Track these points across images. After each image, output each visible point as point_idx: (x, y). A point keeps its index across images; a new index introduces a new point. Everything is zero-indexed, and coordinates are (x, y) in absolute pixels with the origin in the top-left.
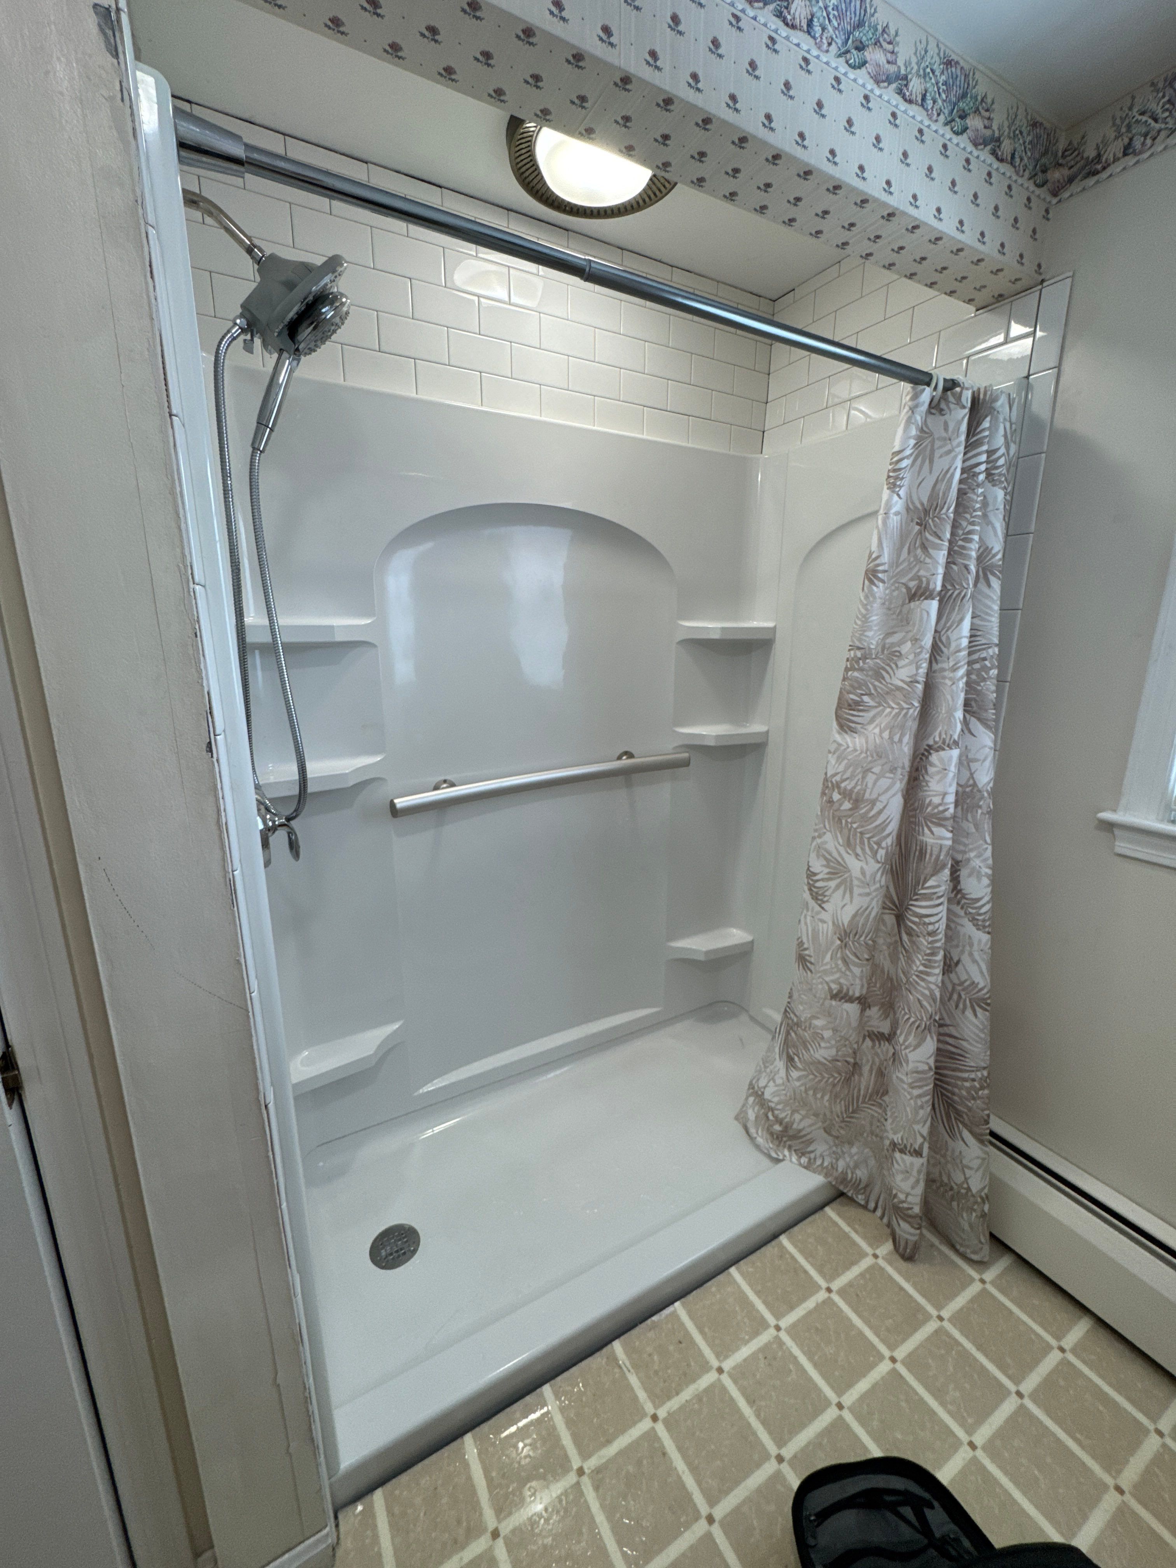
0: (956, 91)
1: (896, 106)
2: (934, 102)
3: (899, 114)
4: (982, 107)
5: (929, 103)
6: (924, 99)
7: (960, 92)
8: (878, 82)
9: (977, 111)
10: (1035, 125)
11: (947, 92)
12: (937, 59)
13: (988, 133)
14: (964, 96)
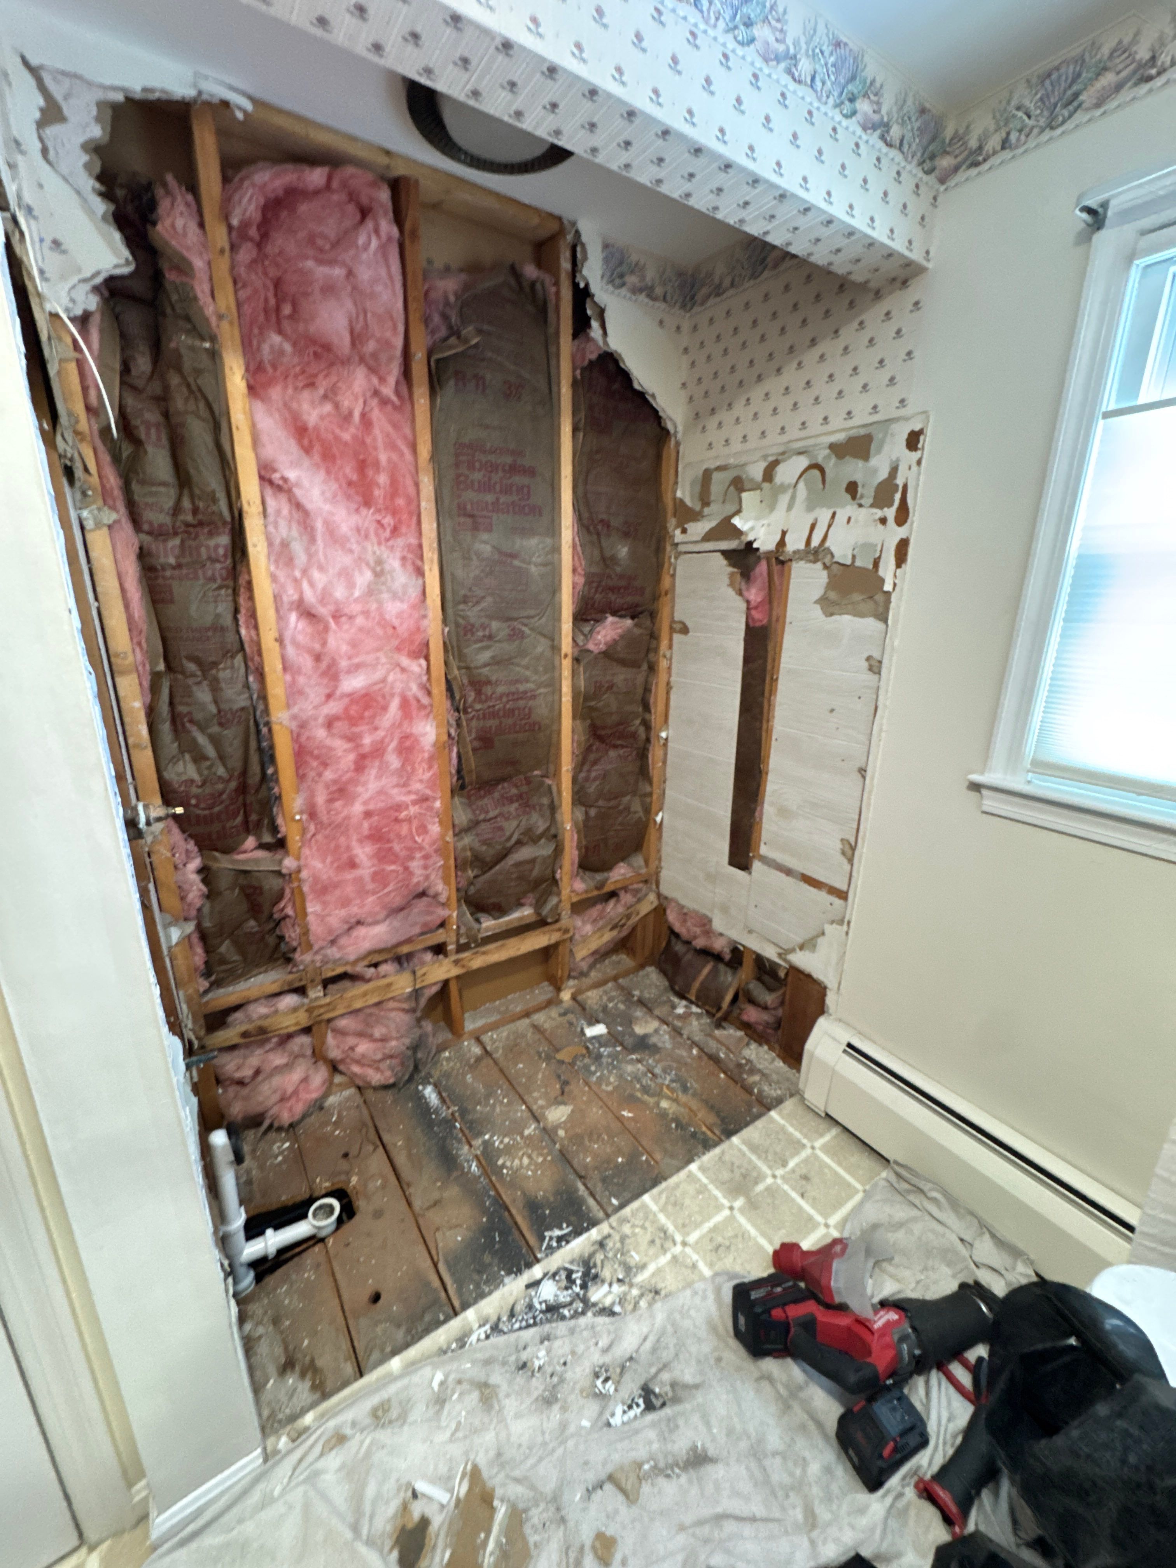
0: (845, 74)
1: (786, 86)
2: (824, 83)
3: (788, 95)
4: (871, 91)
5: (818, 84)
6: (813, 79)
7: (849, 75)
8: (766, 60)
9: (866, 95)
10: (923, 111)
11: (837, 73)
12: (825, 38)
13: (876, 117)
14: (853, 78)
